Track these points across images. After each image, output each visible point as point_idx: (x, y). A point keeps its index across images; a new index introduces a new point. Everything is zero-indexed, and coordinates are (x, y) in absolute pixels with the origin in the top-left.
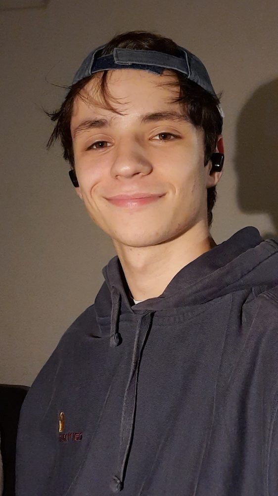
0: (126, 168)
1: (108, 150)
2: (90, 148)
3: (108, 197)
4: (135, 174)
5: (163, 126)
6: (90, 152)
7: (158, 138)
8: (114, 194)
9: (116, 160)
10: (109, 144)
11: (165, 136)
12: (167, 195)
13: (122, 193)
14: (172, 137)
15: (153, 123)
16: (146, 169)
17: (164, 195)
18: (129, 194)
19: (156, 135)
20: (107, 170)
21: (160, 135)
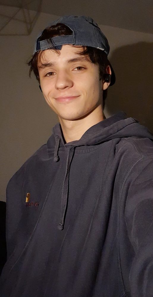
0: (61, 85)
1: (54, 76)
2: (46, 76)
3: (55, 98)
4: (65, 87)
5: (78, 64)
6: (46, 77)
7: (76, 69)
8: (57, 97)
9: (57, 81)
10: (54, 74)
11: (79, 68)
12: (81, 96)
13: (60, 96)
14: (83, 69)
15: (73, 63)
16: (70, 85)
17: (80, 96)
18: (63, 96)
19: (75, 68)
20: (54, 86)
21: (77, 68)
